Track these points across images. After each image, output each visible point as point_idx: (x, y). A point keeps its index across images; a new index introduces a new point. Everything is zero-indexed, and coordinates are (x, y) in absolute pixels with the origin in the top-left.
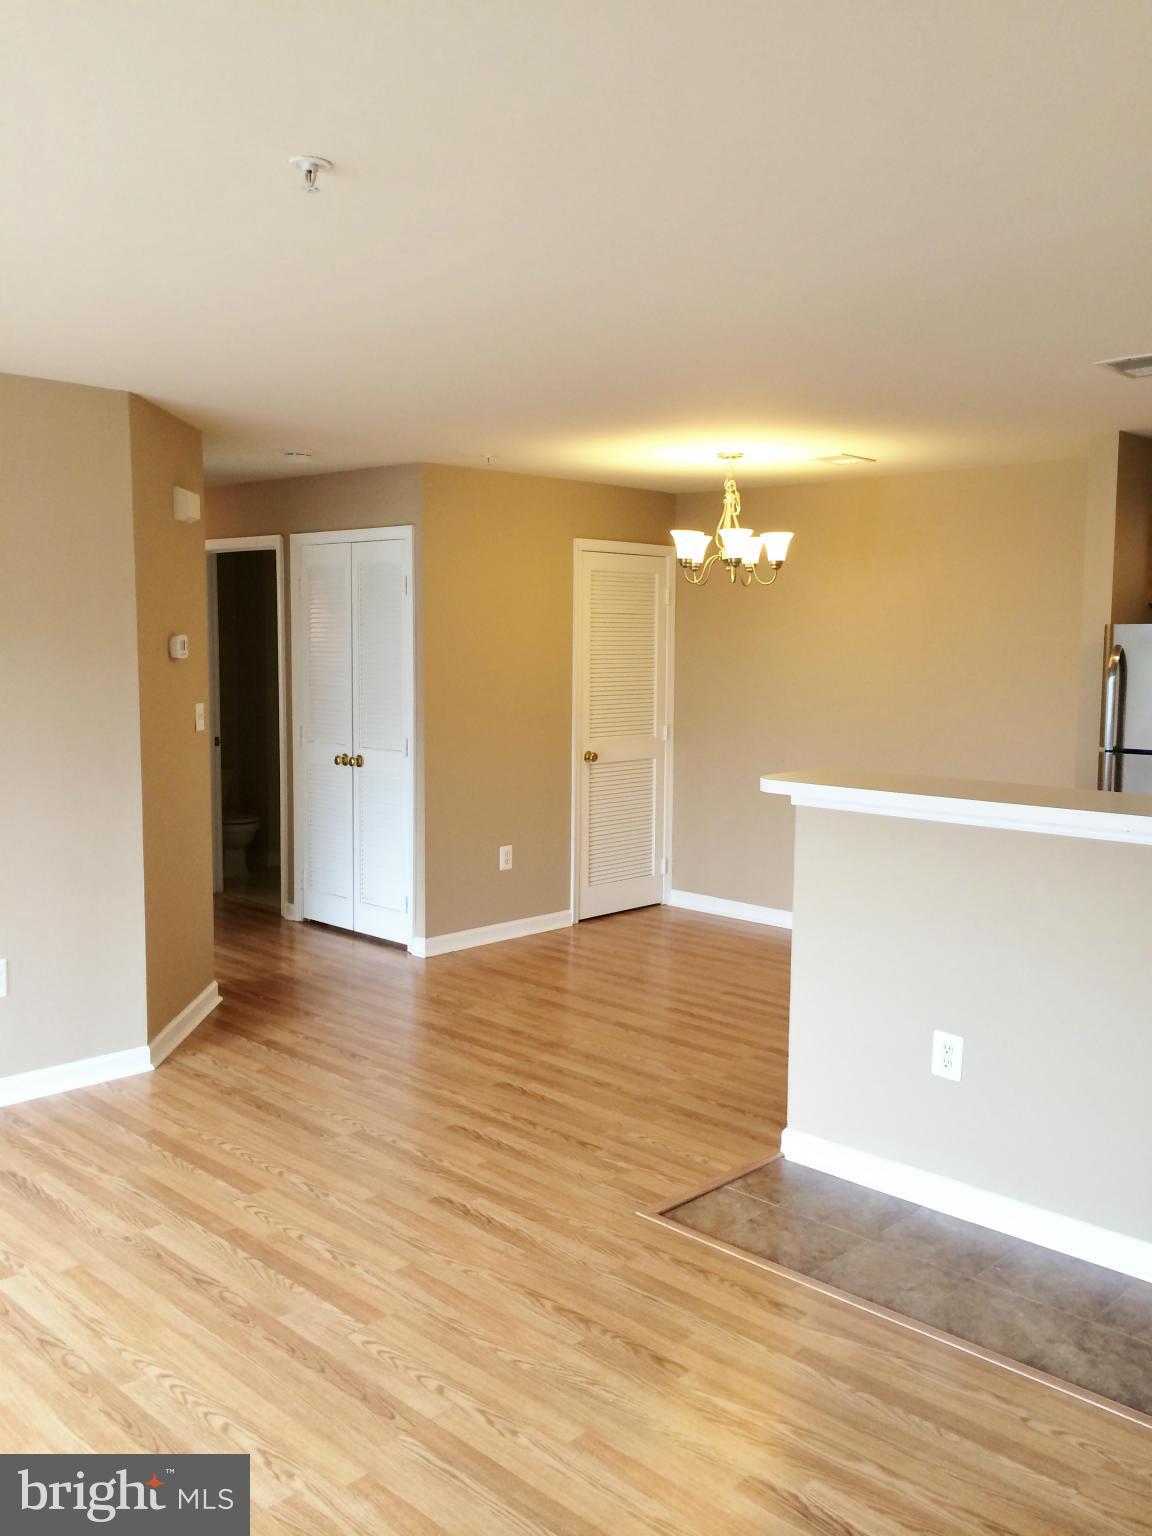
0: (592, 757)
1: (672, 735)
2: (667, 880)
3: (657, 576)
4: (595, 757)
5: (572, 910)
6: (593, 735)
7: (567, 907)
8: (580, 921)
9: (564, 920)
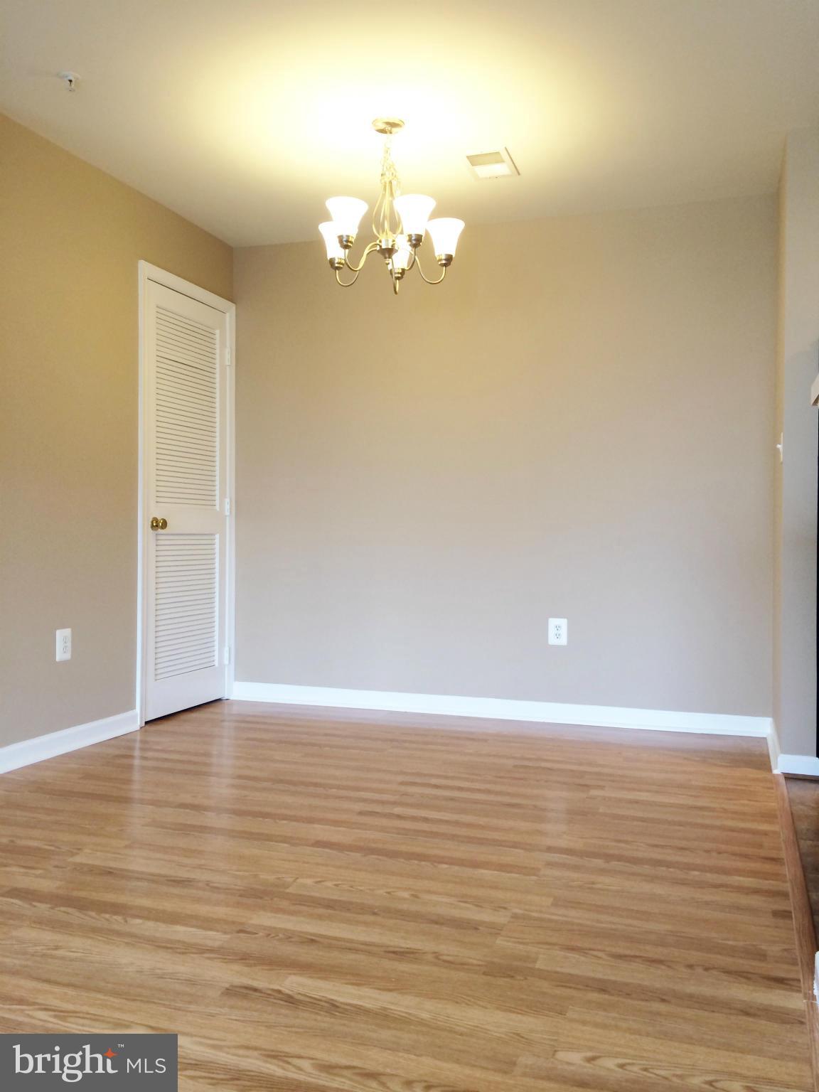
0: (159, 525)
1: (234, 508)
2: (229, 672)
3: (217, 332)
4: (165, 524)
5: (138, 710)
6: (159, 500)
7: (132, 707)
8: (147, 723)
9: (128, 723)
